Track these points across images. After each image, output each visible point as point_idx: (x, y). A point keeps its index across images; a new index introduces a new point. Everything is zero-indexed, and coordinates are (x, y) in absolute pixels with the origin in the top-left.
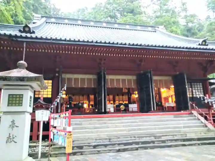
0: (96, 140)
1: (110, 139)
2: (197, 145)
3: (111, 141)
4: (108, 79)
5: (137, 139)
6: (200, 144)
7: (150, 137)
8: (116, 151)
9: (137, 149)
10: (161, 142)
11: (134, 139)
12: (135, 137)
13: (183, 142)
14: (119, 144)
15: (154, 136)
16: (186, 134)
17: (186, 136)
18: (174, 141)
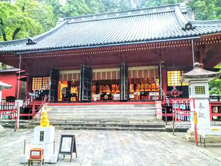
0: (57, 120)
1: (66, 121)
2: (130, 130)
3: (67, 122)
4: (95, 73)
5: (86, 122)
6: (133, 130)
7: (96, 121)
8: (64, 129)
9: (79, 129)
10: (101, 126)
11: (83, 122)
12: (84, 121)
13: (121, 127)
14: (69, 125)
15: (99, 121)
16: (129, 121)
17: (129, 123)
18: (113, 126)
